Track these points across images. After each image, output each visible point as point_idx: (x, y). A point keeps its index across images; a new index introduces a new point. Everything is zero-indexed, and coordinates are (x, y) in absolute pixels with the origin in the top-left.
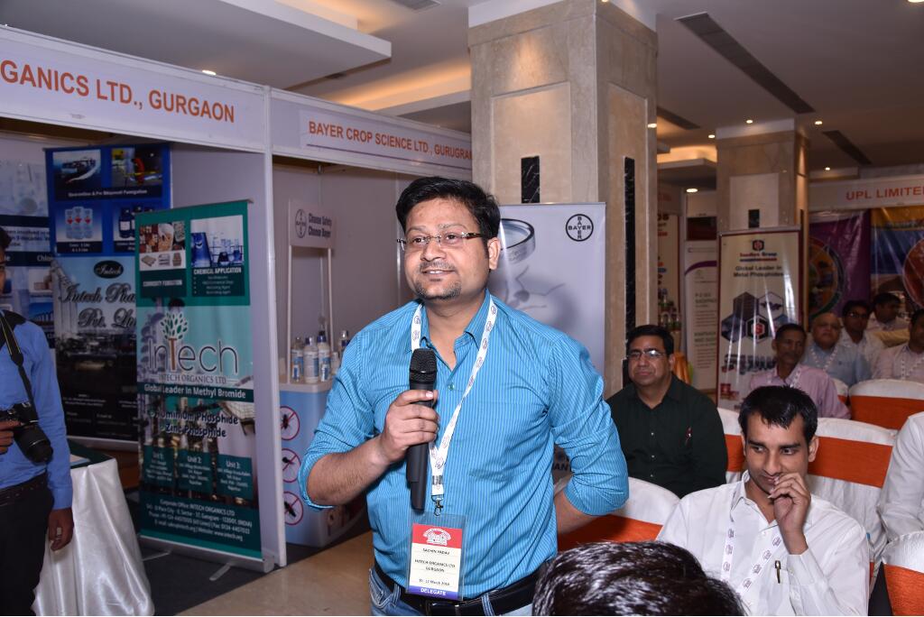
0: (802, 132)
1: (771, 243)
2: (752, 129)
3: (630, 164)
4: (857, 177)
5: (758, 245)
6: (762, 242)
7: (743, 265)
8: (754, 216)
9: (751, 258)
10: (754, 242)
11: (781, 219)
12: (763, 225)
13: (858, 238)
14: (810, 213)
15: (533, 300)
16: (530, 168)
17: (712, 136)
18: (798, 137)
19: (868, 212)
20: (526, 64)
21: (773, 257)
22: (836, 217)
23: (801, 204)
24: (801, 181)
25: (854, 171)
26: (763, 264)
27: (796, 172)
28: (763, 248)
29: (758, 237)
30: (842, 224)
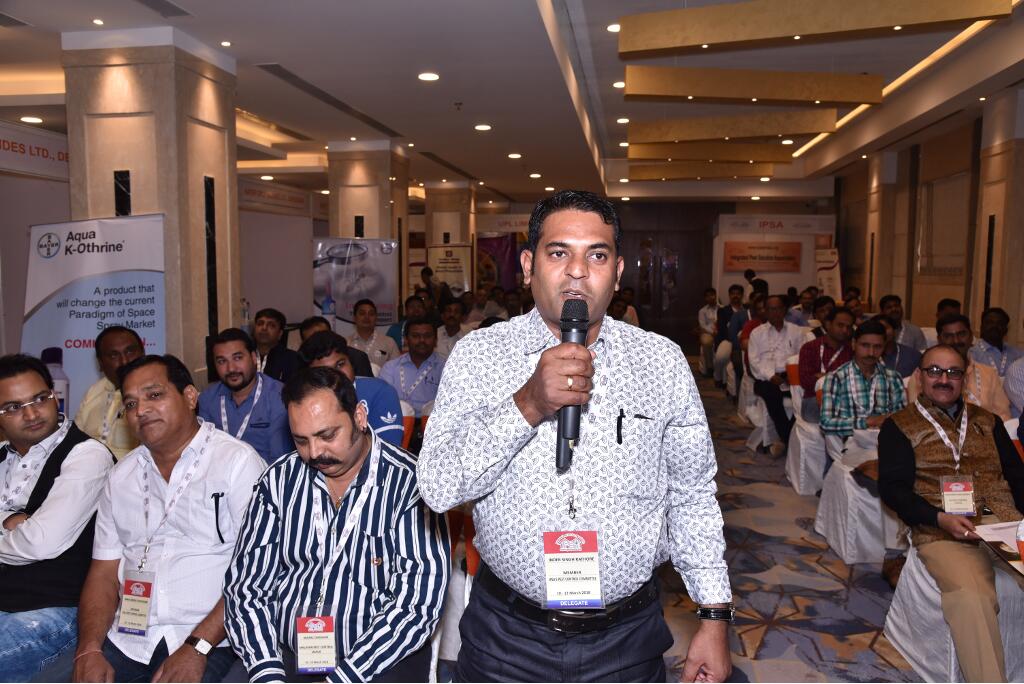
0: (473, 187)
1: (457, 252)
2: (445, 184)
3: (400, 220)
4: (507, 211)
5: (450, 254)
6: (451, 252)
7: (441, 265)
8: (447, 236)
9: (445, 261)
10: (447, 252)
11: (462, 239)
12: (452, 242)
13: (509, 249)
14: (478, 233)
15: (366, 278)
16: (359, 221)
17: (421, 185)
18: (470, 190)
19: (514, 235)
20: (358, 174)
21: (457, 261)
22: (495, 234)
23: (472, 229)
24: (472, 217)
25: (504, 205)
26: (452, 265)
27: (470, 212)
28: (451, 255)
29: (449, 249)
30: (499, 240)
